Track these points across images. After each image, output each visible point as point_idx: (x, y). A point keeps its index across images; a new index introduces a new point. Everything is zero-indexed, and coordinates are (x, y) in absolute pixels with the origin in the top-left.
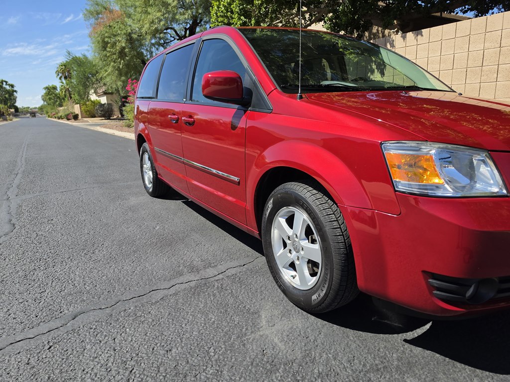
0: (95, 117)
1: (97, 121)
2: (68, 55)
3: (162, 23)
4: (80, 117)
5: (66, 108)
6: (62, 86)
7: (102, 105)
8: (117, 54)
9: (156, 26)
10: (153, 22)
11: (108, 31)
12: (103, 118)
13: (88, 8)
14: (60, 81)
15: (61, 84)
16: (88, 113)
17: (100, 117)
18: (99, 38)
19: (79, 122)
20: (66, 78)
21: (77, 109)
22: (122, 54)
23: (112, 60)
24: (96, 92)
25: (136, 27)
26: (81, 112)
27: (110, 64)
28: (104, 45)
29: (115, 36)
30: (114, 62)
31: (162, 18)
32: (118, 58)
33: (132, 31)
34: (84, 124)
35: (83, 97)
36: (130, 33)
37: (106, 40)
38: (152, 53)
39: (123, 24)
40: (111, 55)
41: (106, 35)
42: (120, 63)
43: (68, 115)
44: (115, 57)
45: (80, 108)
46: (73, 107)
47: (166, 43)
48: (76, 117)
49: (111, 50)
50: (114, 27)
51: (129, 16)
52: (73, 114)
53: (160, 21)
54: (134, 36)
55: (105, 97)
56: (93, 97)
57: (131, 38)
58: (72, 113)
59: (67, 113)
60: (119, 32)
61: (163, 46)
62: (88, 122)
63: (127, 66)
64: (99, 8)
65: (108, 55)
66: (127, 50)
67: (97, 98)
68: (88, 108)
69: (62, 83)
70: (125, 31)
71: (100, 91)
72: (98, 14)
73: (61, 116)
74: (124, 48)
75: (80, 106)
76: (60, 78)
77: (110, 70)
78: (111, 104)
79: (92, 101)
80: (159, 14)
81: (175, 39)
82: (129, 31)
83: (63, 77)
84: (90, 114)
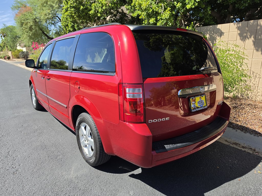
0: (20, 58)
1: (20, 61)
2: (4, 26)
3: (50, 15)
4: (11, 58)
5: (4, 52)
6: (2, 41)
7: (23, 52)
8: (28, 29)
9: (47, 17)
10: (46, 15)
11: (23, 17)
12: (24, 59)
13: (14, 5)
14: (1, 38)
15: (2, 40)
16: (16, 56)
17: (21, 58)
18: (19, 21)
19: (10, 61)
20: (4, 36)
21: (10, 54)
22: (31, 28)
23: (26, 31)
24: (20, 45)
25: (38, 16)
26: (12, 55)
27: (25, 34)
28: (22, 24)
29: (27, 19)
30: (27, 32)
31: (50, 13)
32: (29, 30)
33: (36, 17)
34: (13, 62)
35: (13, 48)
36: (35, 18)
37: (22, 21)
38: (48, 27)
39: (31, 14)
40: (25, 29)
41: (23, 19)
42: (30, 33)
43: (5, 57)
44: (27, 30)
45: (12, 53)
46: (8, 53)
47: (55, 23)
48: (9, 58)
49: (25, 26)
50: (27, 15)
51: (35, 10)
52: (8, 56)
53: (49, 14)
54: (37, 20)
55: (25, 48)
56: (19, 48)
57: (36, 21)
58: (7, 56)
59: (4, 56)
60: (29, 18)
61: (54, 25)
62: (15, 61)
63: (34, 34)
64: (20, 5)
65: (24, 29)
66: (33, 27)
67: (21, 48)
68: (16, 54)
69: (2, 39)
70: (32, 18)
71: (22, 45)
72: (19, 7)
73: (1, 57)
74: (32, 26)
75: (11, 52)
76: (1, 36)
77: (25, 36)
78: (27, 52)
79: (18, 50)
80: (49, 11)
81: (59, 21)
82: (35, 17)
83: (3, 36)
84: (17, 56)
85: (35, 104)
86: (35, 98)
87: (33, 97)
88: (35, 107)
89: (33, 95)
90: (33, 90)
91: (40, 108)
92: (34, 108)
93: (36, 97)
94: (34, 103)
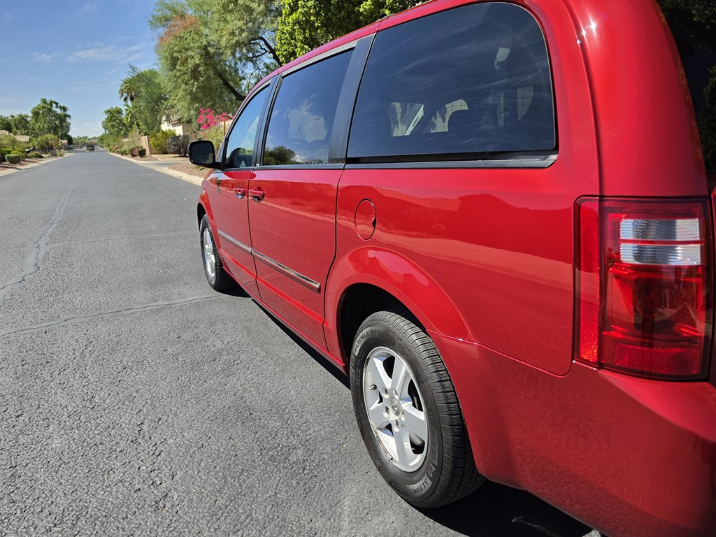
0: (167, 153)
1: (168, 159)
2: (132, 71)
3: (244, 34)
4: (148, 153)
5: (131, 140)
6: (127, 110)
7: (176, 138)
8: (189, 74)
9: (237, 38)
10: (233, 34)
11: (177, 43)
12: (177, 155)
13: (155, 13)
14: (124, 103)
15: (126, 107)
16: (158, 148)
17: (172, 153)
18: (167, 54)
19: (146, 160)
20: (132, 99)
21: (144, 142)
22: (195, 73)
23: (183, 81)
24: (168, 120)
25: (213, 37)
26: (150, 146)
27: (180, 87)
28: (174, 62)
29: (187, 49)
30: (186, 84)
31: (244, 27)
32: (191, 78)
33: (208, 42)
34: (152, 162)
35: (152, 128)
36: (205, 46)
37: (175, 55)
38: (237, 70)
39: (197, 34)
40: (182, 75)
41: (176, 49)
42: (193, 85)
43: (133, 150)
44: (186, 77)
45: (149, 141)
46: (139, 140)
47: (256, 56)
48: (142, 153)
49: (182, 68)
50: (186, 39)
51: (205, 24)
52: (140, 149)
53: (243, 31)
54: (211, 50)
55: (181, 126)
56: (165, 127)
57: (207, 53)
58: (138, 148)
59: (131, 147)
60: (192, 45)
61: (252, 62)
62: (157, 159)
63: (202, 88)
64: (169, 13)
65: (178, 74)
66: (201, 68)
67: (171, 128)
68: (158, 142)
69: (127, 105)
70: (199, 44)
71: (175, 118)
72: (167, 20)
73: (125, 151)
74: (198, 66)
75: (148, 138)
76: (125, 99)
77: (181, 93)
78: (187, 136)
79: (163, 132)
80: (240, 23)
81: (266, 51)
82: (205, 43)
83: (129, 98)
84: (160, 149)
85: (212, 275)
86: (213, 257)
87: (208, 254)
88: (213, 283)
89: (209, 246)
90: (207, 233)
91: (226, 284)
92: (210, 285)
93: (215, 252)
94: (209, 270)
